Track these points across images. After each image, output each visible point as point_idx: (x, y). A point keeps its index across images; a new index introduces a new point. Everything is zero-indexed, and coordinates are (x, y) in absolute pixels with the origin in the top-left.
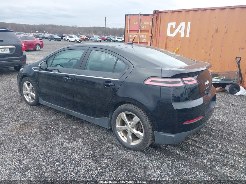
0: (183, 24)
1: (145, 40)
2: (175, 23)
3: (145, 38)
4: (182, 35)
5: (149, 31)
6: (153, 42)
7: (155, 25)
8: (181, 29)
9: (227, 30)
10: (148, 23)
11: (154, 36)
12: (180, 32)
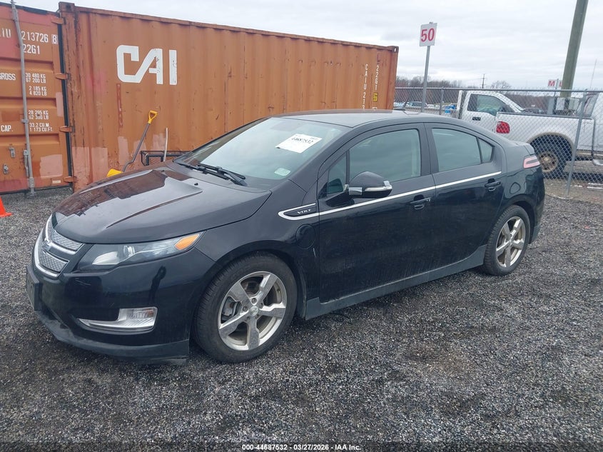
0: (157, 53)
1: (44, 88)
2: (136, 48)
3: (44, 85)
4: (160, 81)
5: (51, 63)
6: (75, 96)
7: (72, 46)
8: (153, 65)
9: (230, 73)
10: (45, 38)
11: (74, 77)
12: (152, 71)
